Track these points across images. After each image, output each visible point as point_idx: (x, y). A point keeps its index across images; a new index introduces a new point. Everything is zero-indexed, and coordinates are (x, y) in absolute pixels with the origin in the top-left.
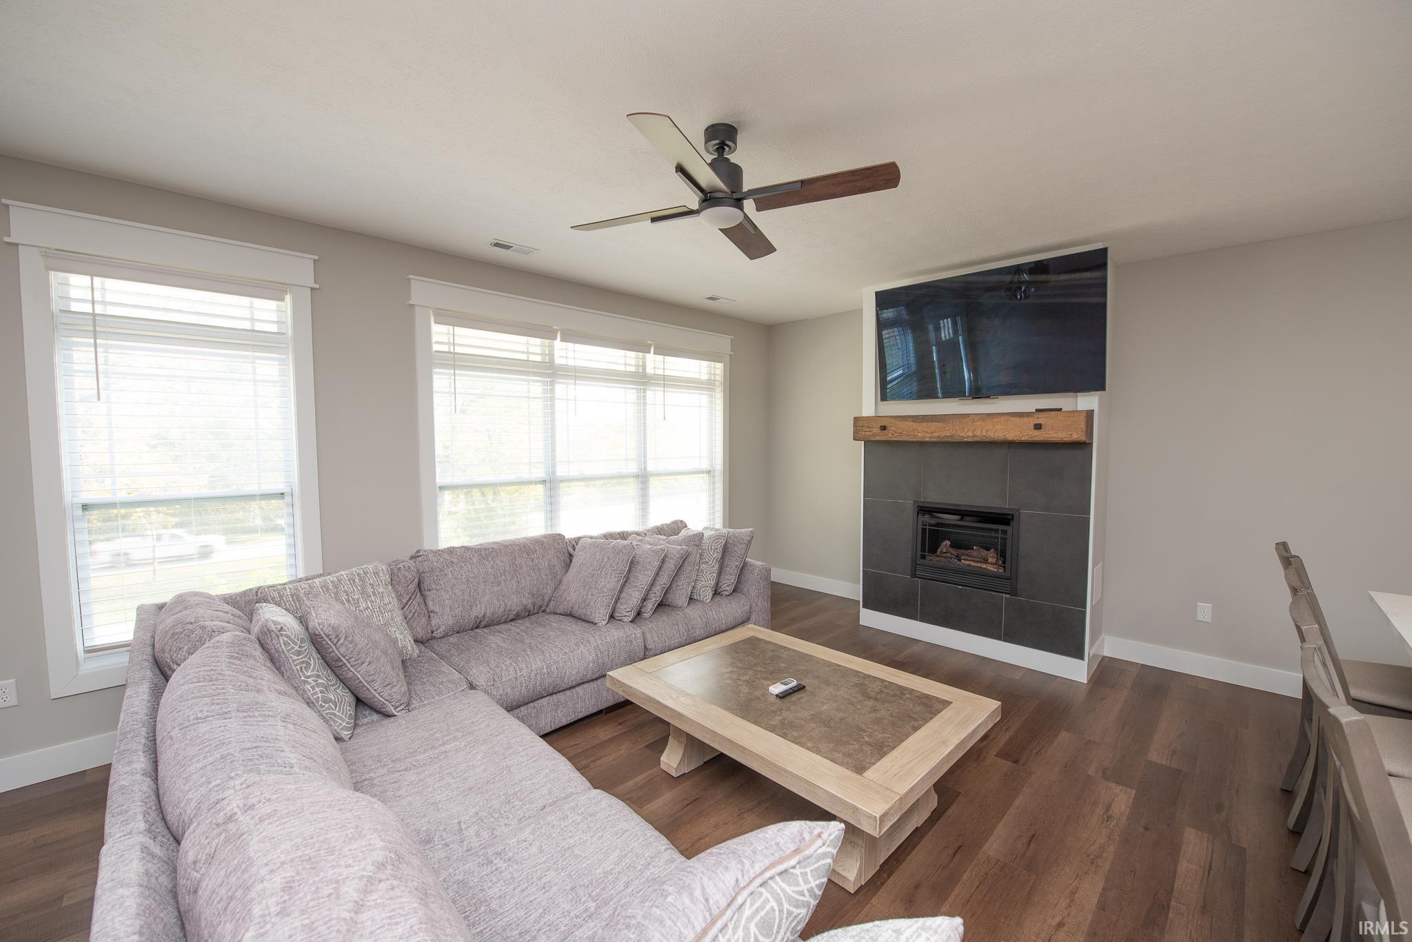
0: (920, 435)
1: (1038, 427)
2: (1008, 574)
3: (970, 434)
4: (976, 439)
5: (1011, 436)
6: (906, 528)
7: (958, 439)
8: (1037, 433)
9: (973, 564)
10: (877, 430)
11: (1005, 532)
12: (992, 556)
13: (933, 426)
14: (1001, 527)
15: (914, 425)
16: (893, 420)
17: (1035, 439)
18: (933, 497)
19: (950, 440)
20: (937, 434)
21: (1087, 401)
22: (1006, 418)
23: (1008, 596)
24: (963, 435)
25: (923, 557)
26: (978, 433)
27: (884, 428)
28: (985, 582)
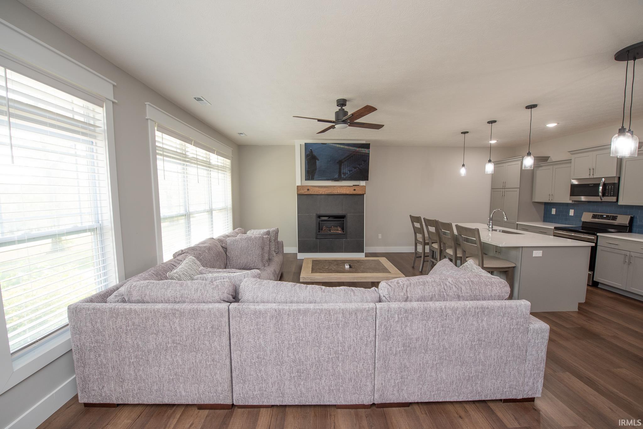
0: (321, 192)
1: (355, 190)
2: (344, 233)
3: (336, 192)
4: (338, 193)
5: (348, 192)
6: (313, 223)
7: (333, 193)
8: (354, 192)
9: (334, 232)
10: (306, 190)
11: (343, 221)
12: (340, 229)
13: (325, 189)
14: (342, 219)
15: (319, 189)
16: (312, 187)
17: (354, 193)
18: (322, 212)
19: (330, 194)
20: (326, 192)
21: (363, 183)
22: (346, 187)
23: (345, 239)
24: (334, 192)
25: (319, 232)
26: (338, 191)
27: (308, 190)
28: (337, 236)
